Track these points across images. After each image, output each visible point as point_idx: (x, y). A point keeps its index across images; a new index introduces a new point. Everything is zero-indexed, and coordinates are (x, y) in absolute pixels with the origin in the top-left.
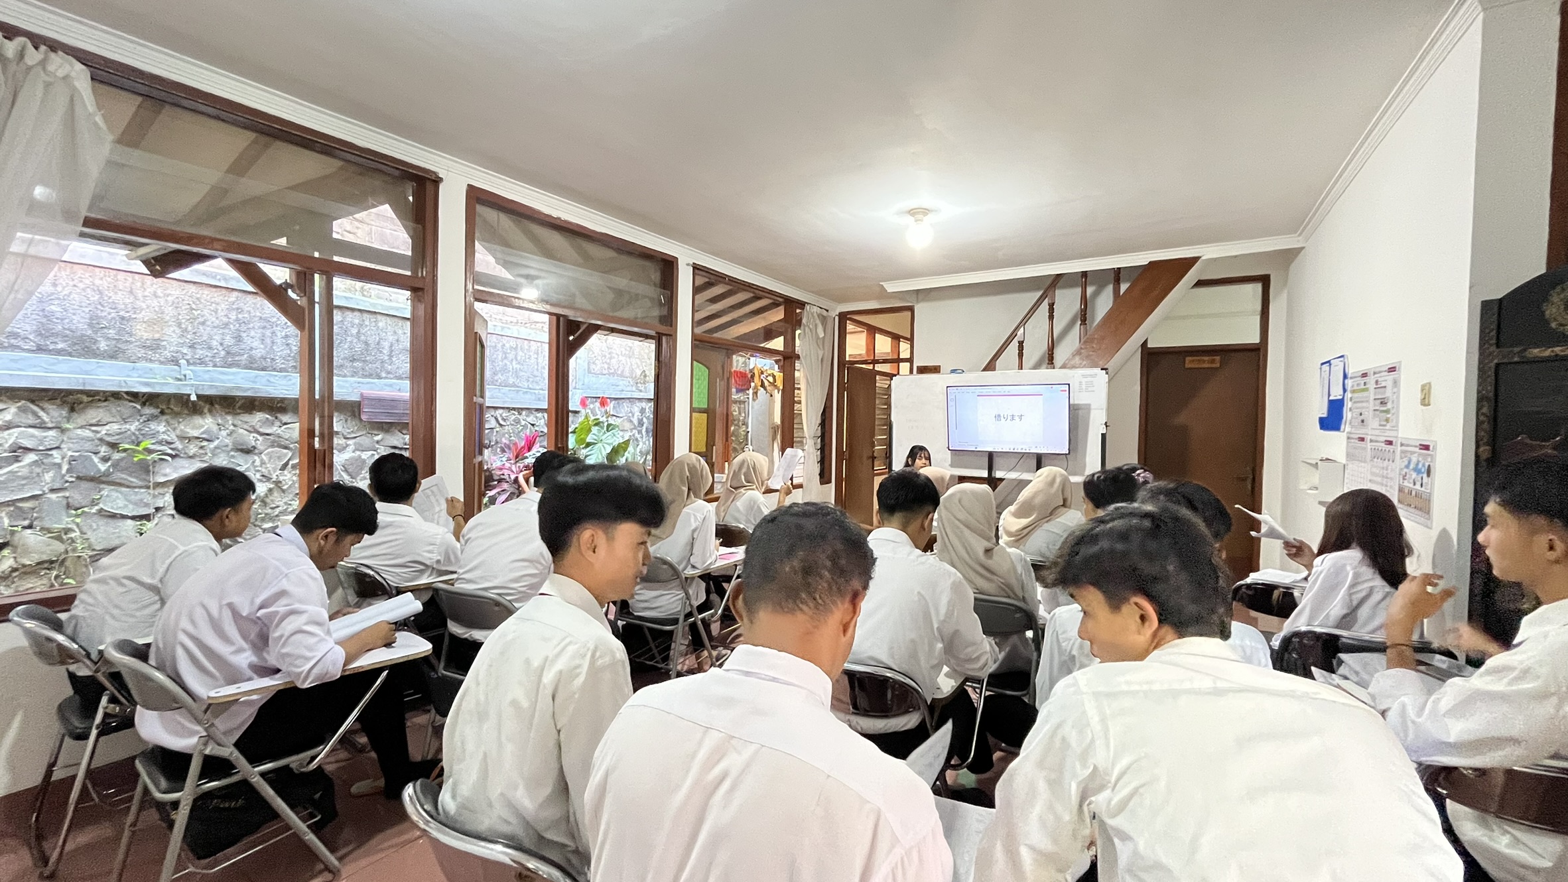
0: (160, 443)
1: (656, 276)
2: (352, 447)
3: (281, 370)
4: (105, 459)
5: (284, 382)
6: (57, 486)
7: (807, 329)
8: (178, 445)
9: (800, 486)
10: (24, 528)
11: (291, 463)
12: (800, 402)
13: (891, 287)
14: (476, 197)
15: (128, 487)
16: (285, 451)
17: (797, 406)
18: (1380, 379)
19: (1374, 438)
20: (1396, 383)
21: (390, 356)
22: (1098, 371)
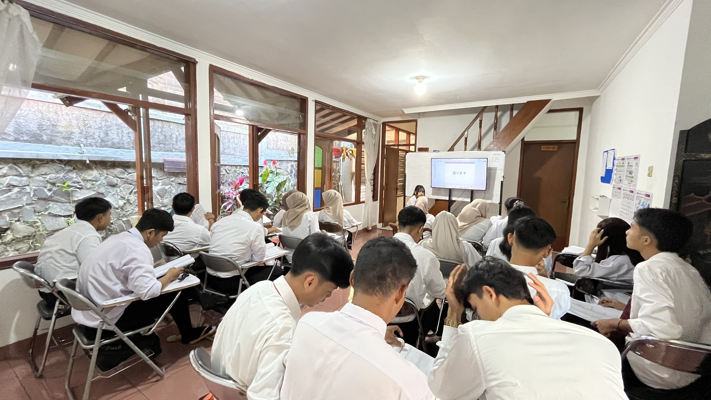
0: (74, 182)
1: (297, 105)
2: (161, 184)
3: (127, 149)
4: (50, 190)
5: (128, 154)
6: (29, 202)
7: (368, 130)
8: (82, 183)
9: (364, 202)
10: (16, 221)
11: (134, 191)
12: (364, 164)
13: (407, 111)
14: (214, 70)
15: (61, 203)
16: (131, 186)
17: (362, 166)
18: (630, 162)
19: (625, 189)
20: (637, 164)
21: (176, 142)
22: (501, 152)
